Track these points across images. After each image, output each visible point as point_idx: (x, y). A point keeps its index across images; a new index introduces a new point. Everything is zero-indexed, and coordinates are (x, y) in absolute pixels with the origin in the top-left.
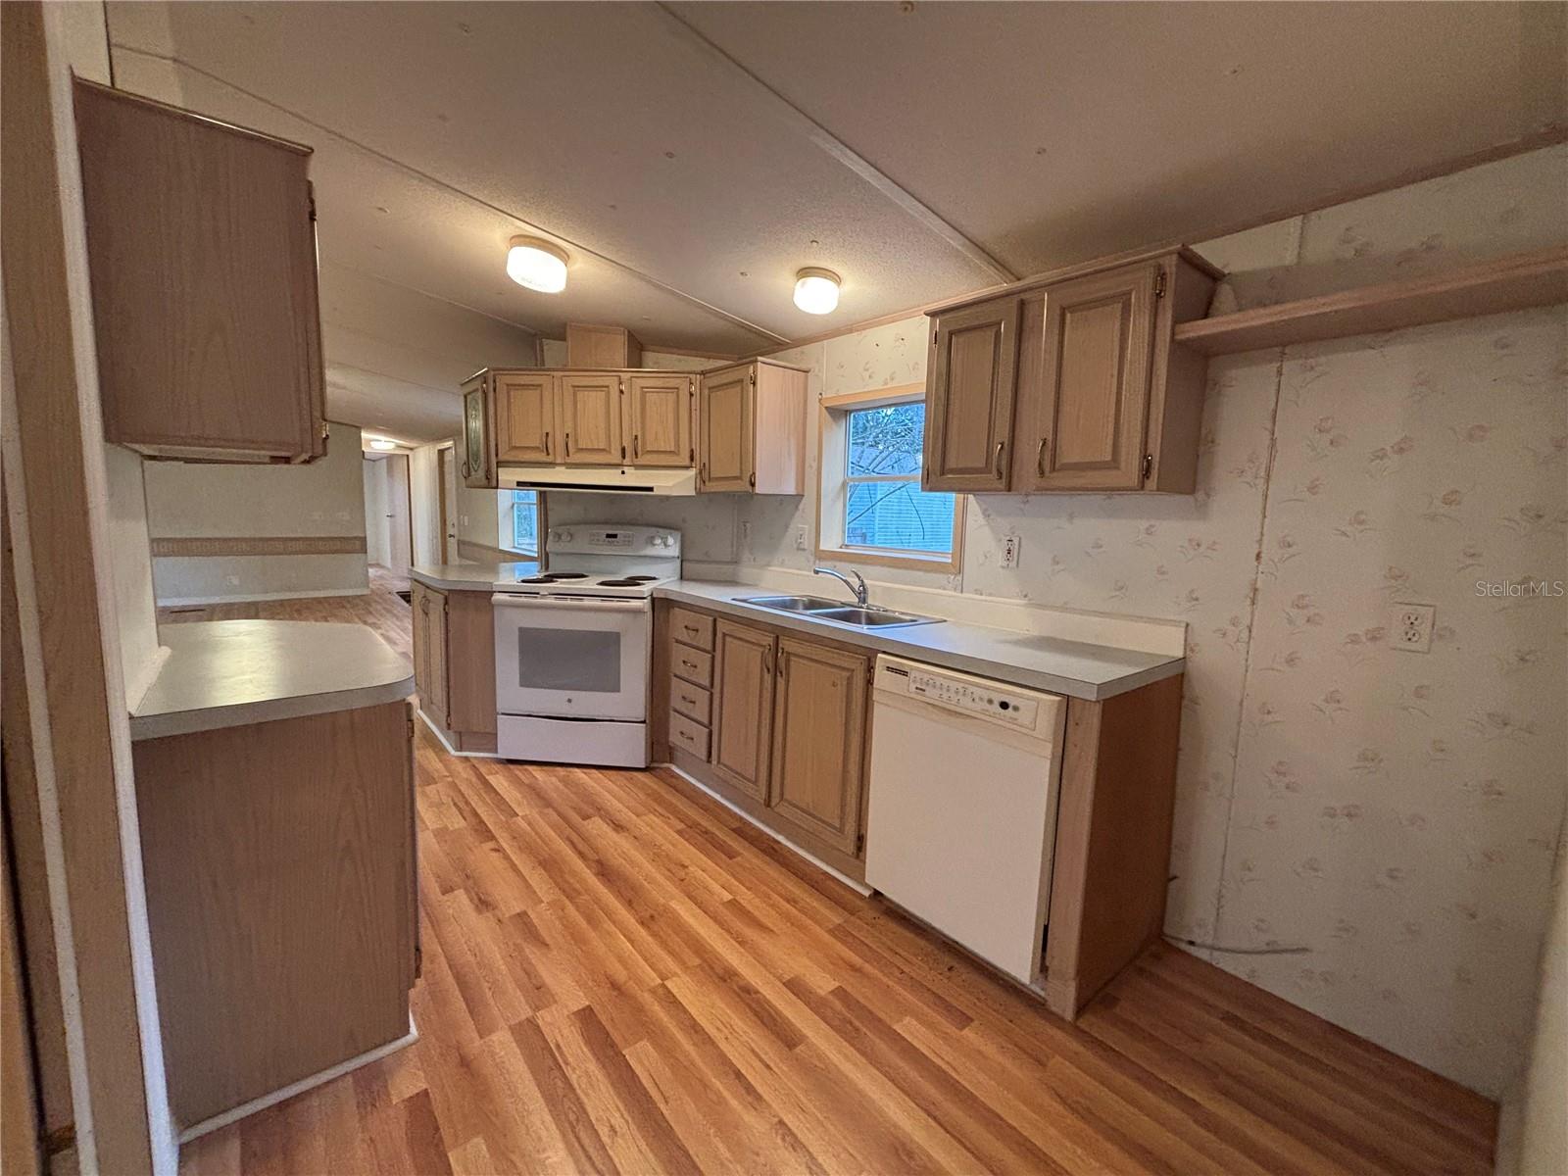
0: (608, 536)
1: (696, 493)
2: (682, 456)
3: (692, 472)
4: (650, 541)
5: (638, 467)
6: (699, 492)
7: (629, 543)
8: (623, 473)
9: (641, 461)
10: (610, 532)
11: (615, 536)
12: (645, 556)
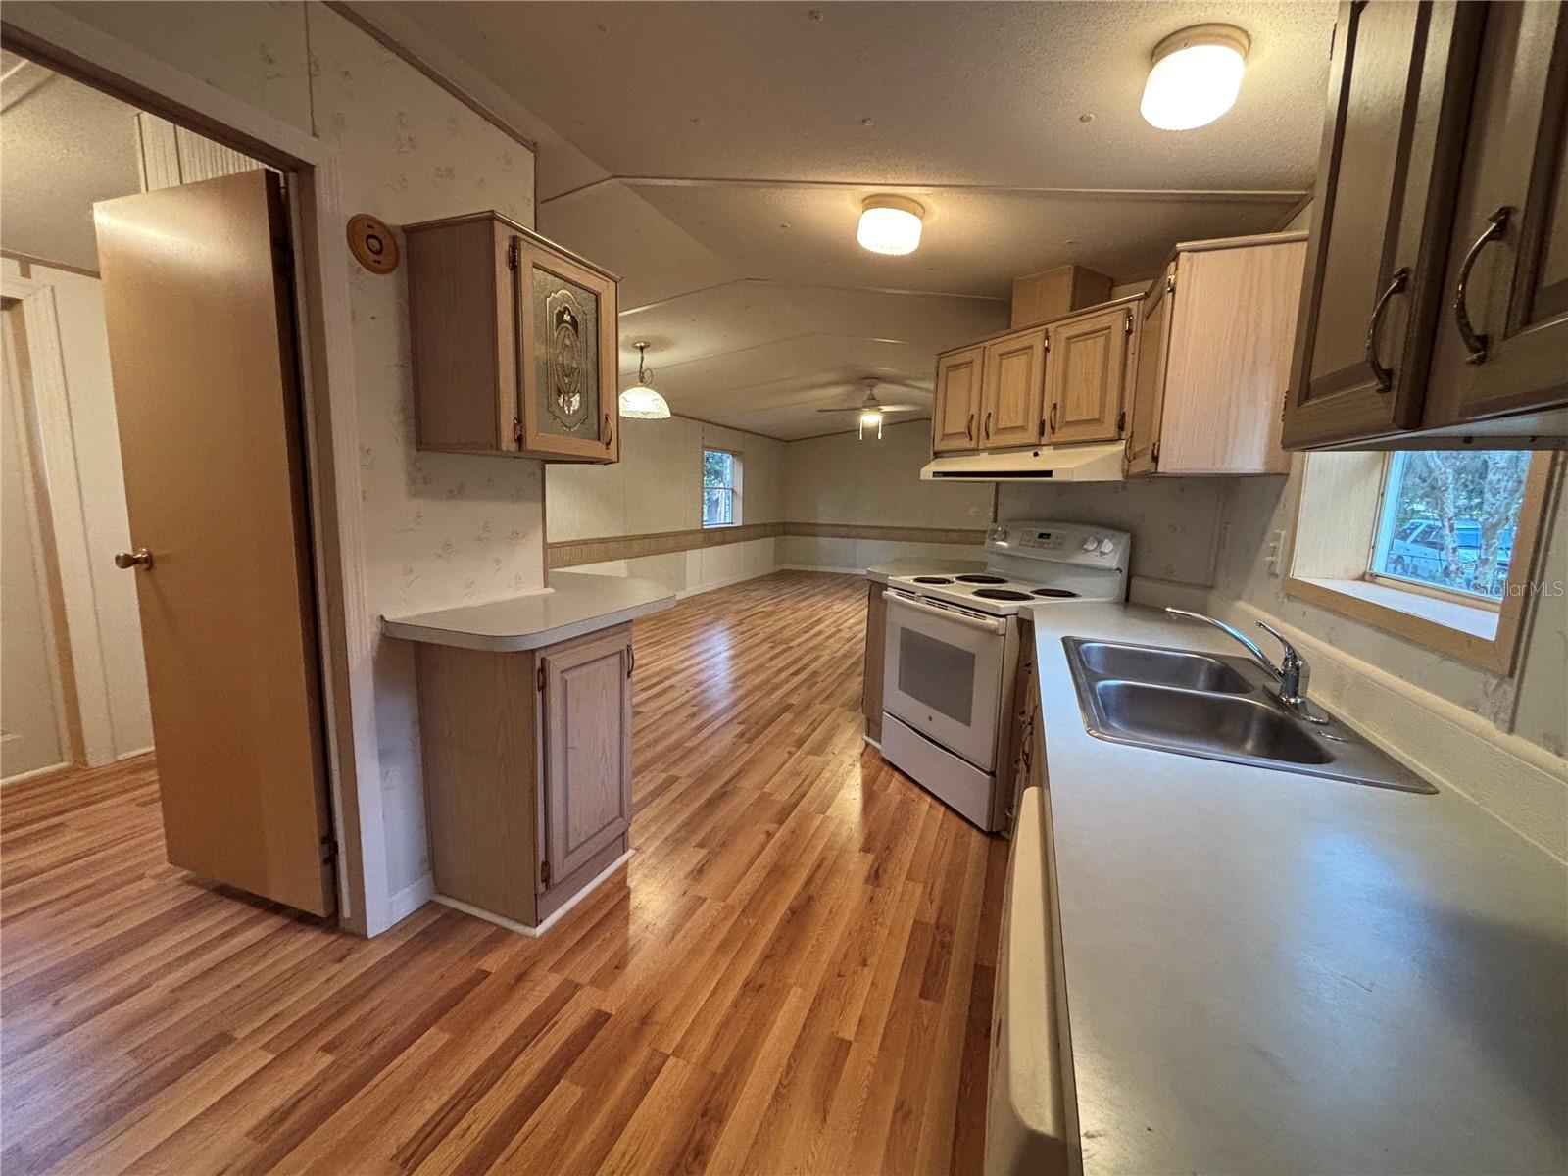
0: (1041, 536)
1: (1124, 477)
2: (1106, 425)
3: (1120, 447)
4: (1081, 547)
5: (1058, 445)
6: (1126, 474)
7: (1058, 546)
8: (1036, 454)
9: (1059, 437)
10: (1044, 531)
11: (1048, 536)
12: (1077, 566)
